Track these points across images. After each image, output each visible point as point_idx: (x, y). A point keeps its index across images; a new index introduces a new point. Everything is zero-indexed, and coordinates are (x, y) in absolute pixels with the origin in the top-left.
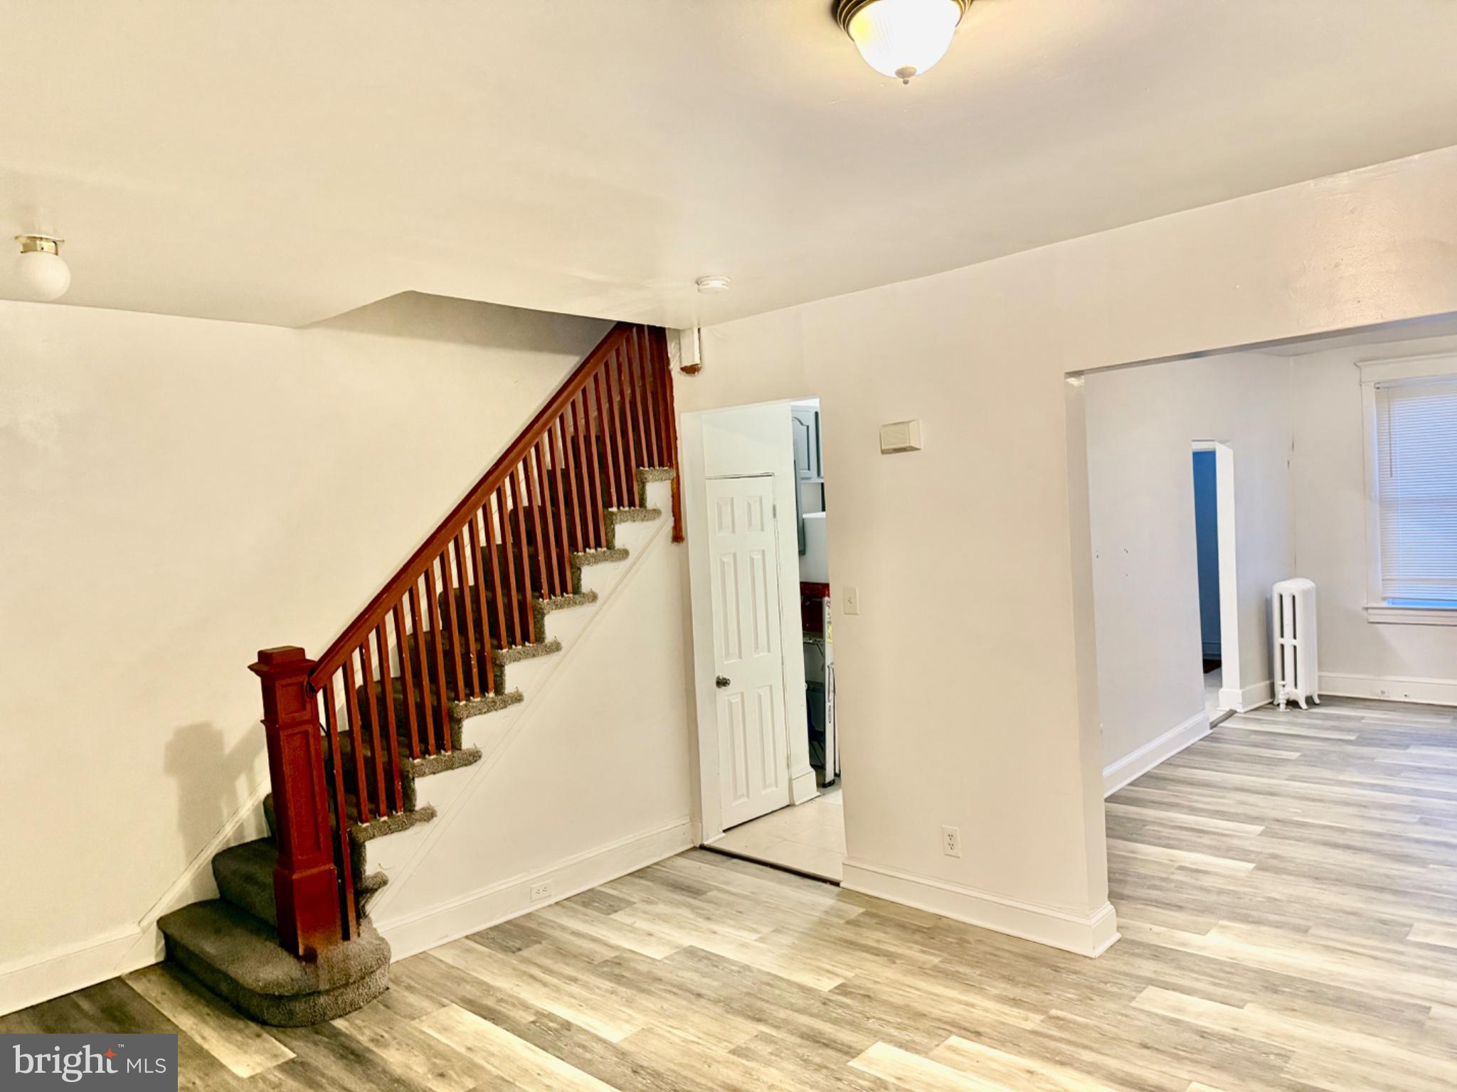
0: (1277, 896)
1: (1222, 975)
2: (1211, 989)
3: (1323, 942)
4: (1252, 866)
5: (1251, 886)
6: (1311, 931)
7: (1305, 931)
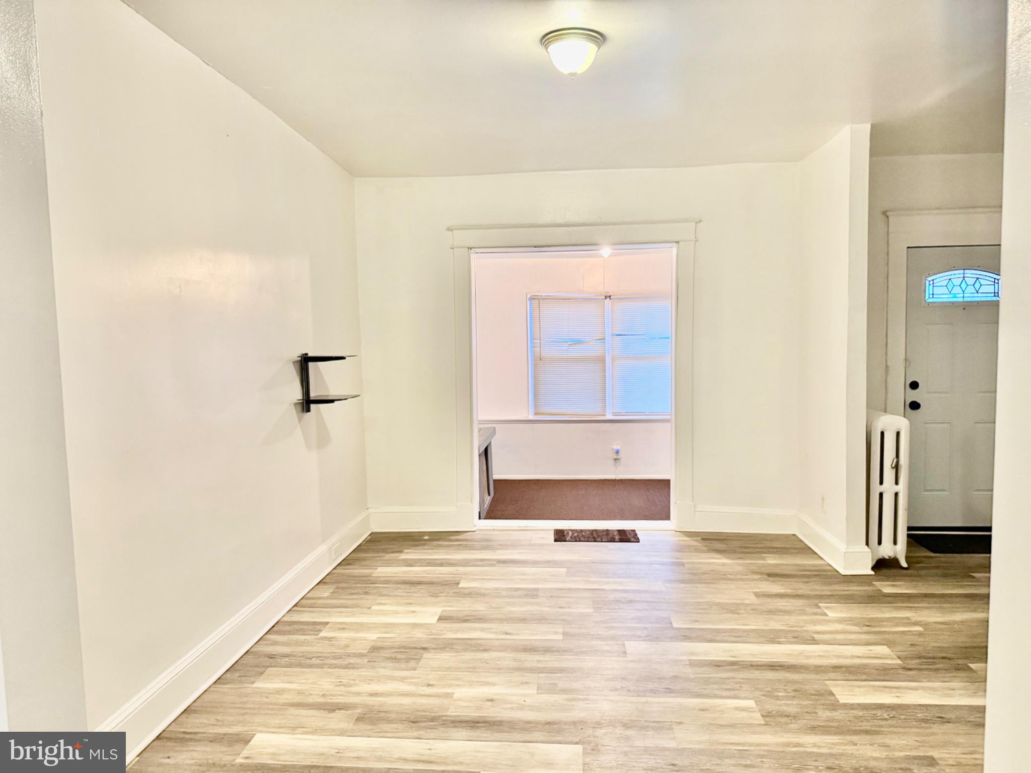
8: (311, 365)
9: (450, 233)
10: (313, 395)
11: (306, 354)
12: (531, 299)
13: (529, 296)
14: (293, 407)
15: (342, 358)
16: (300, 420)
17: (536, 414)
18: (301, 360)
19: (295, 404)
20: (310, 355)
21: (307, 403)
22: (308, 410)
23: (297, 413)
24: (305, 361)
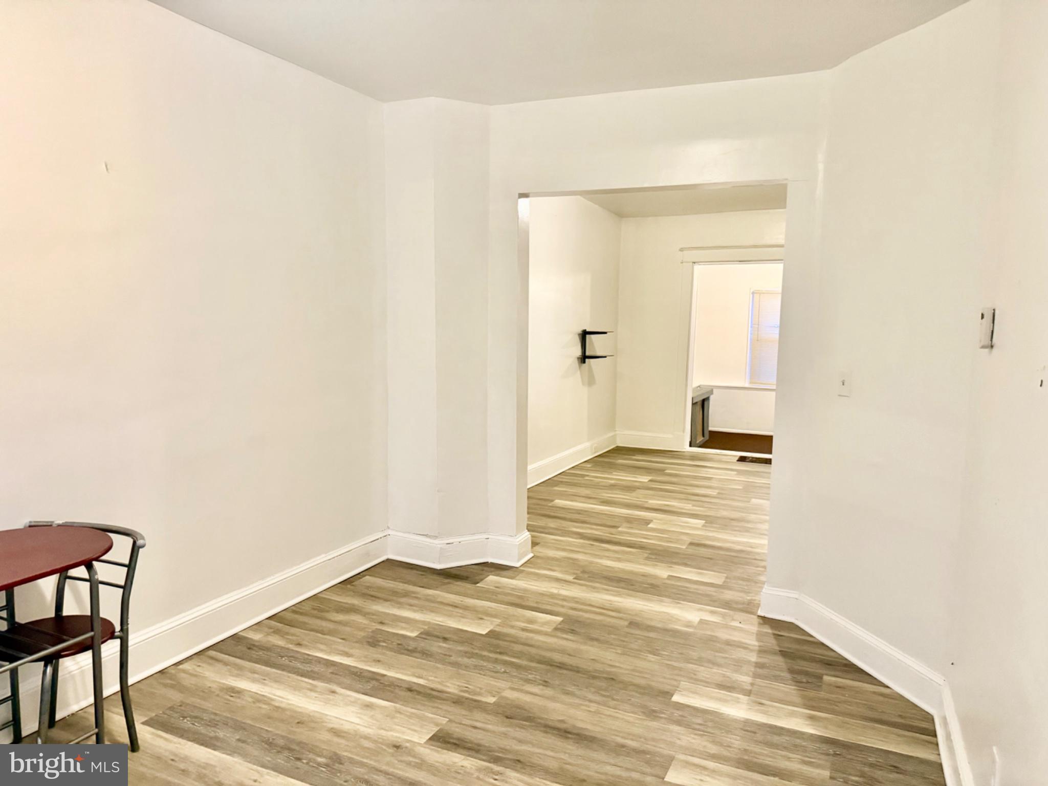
0: (651, 657)
1: (684, 593)
2: (687, 585)
3: (621, 615)
4: (676, 698)
5: (674, 668)
6: (626, 623)
7: (632, 624)
8: (588, 336)
9: (682, 252)
10: (587, 354)
11: (585, 330)
12: (753, 293)
13: (752, 291)
14: (576, 359)
15: (605, 333)
16: (580, 367)
17: (750, 383)
18: (582, 334)
19: (578, 358)
20: (587, 330)
21: (584, 358)
22: (584, 362)
23: (578, 362)
24: (584, 334)
